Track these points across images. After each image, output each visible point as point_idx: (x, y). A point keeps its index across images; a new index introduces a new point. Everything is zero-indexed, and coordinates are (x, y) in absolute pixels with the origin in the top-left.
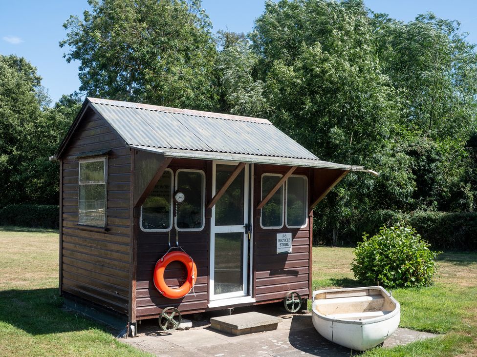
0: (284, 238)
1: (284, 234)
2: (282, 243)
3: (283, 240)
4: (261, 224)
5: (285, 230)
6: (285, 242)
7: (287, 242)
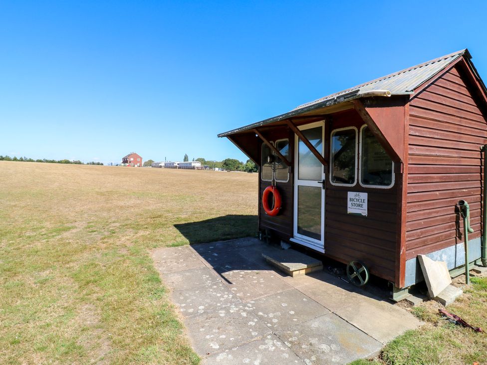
0: (357, 198)
1: (358, 193)
2: (354, 202)
3: (355, 200)
4: (330, 180)
5: (358, 189)
6: (358, 203)
7: (361, 203)
